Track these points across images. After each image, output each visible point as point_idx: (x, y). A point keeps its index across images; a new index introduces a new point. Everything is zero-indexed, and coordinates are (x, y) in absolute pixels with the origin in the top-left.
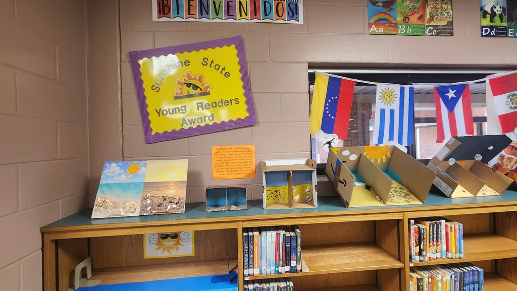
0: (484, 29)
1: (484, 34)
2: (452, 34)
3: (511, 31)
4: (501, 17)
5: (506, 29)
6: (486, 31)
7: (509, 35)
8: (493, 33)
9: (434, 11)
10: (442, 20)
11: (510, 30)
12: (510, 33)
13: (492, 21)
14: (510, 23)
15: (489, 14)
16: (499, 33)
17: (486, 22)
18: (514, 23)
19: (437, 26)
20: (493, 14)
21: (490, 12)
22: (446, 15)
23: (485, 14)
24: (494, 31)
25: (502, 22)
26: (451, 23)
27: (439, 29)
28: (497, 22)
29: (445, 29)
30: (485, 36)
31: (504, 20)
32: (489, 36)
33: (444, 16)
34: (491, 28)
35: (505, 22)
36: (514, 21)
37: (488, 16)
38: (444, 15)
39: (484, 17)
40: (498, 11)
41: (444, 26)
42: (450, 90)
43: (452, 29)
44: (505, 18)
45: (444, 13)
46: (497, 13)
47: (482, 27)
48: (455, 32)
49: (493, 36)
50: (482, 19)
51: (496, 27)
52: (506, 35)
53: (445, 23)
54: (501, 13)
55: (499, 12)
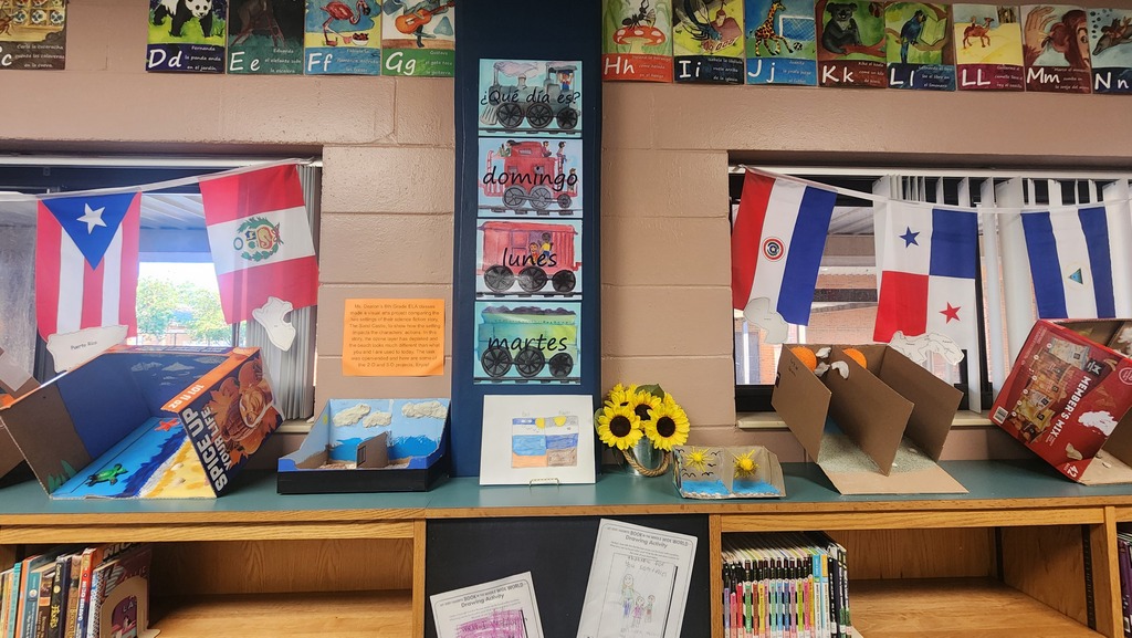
0: (153, 52)
1: (150, 66)
2: (59, 65)
3: (236, 58)
4: (206, 23)
5: (219, 50)
6: (158, 57)
7: (232, 69)
8: (176, 61)
9: (11, 6)
10: (34, 28)
11: (233, 54)
12: (233, 62)
13: (176, 31)
14: (235, 37)
15: (172, 15)
16: (193, 63)
17: (161, 35)
18: (243, 39)
19: (17, 43)
20: (183, 14)
21: (173, 10)
22: (45, 16)
23: (160, 13)
24: (178, 58)
25: (207, 34)
26: (59, 38)
27: (23, 51)
28: (193, 34)
29: (38, 52)
30: (154, 70)
31: (215, 30)
32: (163, 68)
33: (40, 20)
34: (172, 50)
35: (220, 35)
36: (245, 32)
37: (168, 20)
38: (40, 16)
39: (158, 22)
40: (198, 7)
41: (35, 43)
42: (87, 208)
43: (63, 52)
44: (221, 24)
45: (41, 12)
46: (195, 13)
47: (151, 47)
48: (69, 60)
49: (175, 70)
50: (152, 26)
51: (187, 48)
52: (220, 68)
53: (40, 37)
54: (206, 12)
55: (202, 10)
